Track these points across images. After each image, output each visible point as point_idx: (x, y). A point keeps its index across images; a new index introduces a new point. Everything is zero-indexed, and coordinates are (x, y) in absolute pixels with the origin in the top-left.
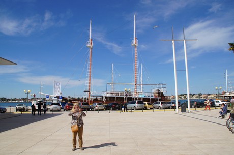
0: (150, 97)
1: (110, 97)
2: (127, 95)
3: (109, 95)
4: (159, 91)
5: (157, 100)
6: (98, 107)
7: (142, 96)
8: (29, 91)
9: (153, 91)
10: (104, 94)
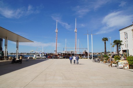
0: (81, 54)
1: (65, 54)
2: (72, 53)
3: (64, 53)
4: (85, 51)
5: (84, 55)
6: (60, 57)
7: (78, 53)
8: (33, 51)
9: (83, 51)
10: (63, 52)
